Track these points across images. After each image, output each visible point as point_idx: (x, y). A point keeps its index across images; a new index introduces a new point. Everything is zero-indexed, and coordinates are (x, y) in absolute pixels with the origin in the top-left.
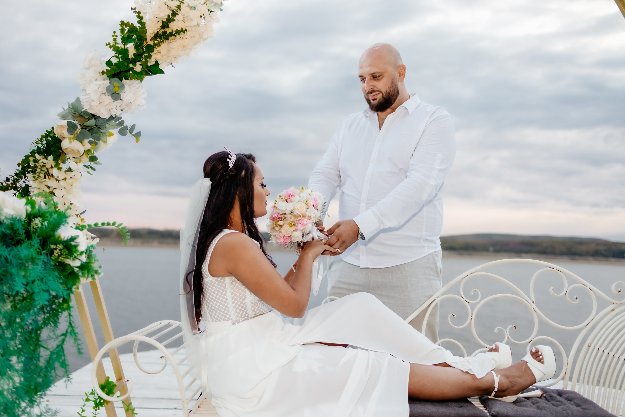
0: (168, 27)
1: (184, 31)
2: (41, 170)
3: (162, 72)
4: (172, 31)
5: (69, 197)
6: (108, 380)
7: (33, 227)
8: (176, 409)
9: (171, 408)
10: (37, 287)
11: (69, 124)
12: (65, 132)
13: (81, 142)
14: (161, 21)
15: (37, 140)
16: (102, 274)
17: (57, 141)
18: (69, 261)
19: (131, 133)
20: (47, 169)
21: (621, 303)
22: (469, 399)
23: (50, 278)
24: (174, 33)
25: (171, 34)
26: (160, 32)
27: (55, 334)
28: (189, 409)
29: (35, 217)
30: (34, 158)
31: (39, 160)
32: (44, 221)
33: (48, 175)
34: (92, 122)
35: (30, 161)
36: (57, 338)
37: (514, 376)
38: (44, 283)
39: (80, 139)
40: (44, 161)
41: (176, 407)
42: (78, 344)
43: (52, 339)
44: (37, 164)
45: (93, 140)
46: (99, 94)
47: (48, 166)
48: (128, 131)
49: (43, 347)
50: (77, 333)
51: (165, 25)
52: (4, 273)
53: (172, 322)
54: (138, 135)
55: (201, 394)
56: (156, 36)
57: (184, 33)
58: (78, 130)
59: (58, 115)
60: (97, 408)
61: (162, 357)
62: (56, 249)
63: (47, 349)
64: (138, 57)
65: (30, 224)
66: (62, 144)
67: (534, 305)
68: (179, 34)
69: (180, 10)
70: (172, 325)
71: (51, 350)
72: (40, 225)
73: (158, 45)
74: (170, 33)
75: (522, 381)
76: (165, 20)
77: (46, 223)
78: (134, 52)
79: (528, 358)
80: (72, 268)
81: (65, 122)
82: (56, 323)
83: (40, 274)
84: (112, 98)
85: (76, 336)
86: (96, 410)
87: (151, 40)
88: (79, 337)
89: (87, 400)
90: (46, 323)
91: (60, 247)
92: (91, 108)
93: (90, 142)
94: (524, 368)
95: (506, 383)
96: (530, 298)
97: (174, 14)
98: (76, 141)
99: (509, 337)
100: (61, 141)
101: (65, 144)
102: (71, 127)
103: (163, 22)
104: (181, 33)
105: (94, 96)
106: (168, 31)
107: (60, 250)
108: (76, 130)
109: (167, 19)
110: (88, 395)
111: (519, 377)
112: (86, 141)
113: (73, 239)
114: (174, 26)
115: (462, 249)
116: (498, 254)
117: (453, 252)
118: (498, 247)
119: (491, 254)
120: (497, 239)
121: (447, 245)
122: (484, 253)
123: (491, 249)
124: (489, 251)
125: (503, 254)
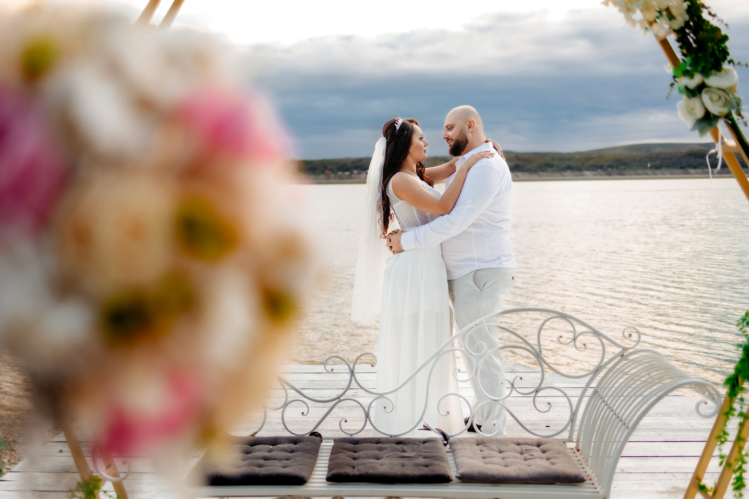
115: (611, 166)
116: (658, 172)
117: (600, 171)
118: (658, 162)
119: (649, 171)
120: (658, 150)
121: (591, 163)
122: (640, 171)
123: (649, 165)
124: (646, 167)
125: (664, 170)
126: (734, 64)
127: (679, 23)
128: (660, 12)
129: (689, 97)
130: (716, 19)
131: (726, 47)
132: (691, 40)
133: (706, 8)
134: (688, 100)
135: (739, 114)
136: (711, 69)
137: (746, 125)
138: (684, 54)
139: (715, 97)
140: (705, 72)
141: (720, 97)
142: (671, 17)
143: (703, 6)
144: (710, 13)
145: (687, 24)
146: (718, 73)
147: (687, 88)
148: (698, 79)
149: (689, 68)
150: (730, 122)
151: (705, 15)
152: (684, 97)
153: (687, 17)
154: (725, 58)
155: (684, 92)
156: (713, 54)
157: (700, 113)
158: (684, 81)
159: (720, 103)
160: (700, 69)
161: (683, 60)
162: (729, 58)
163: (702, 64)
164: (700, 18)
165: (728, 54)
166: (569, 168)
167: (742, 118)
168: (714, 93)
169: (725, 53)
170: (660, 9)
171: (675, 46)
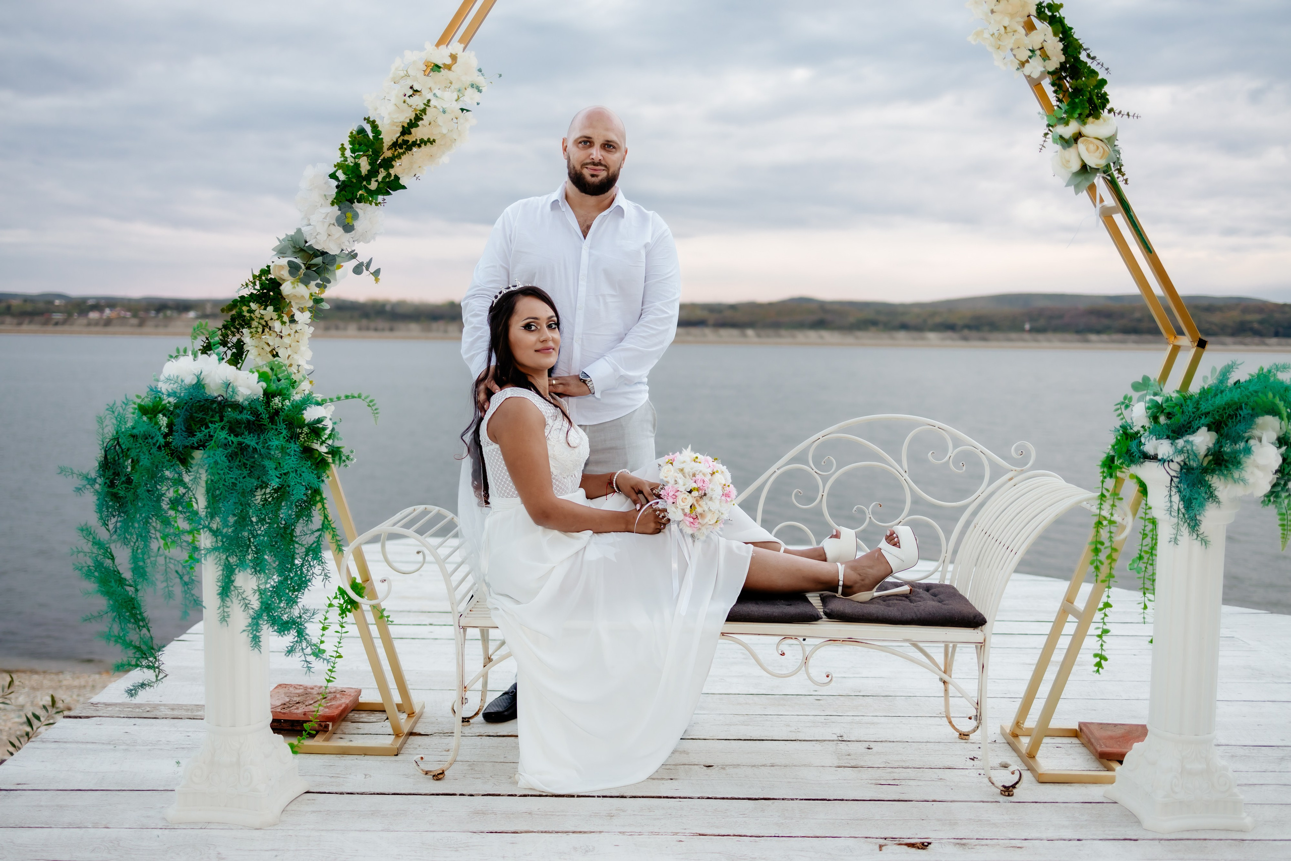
0: (410, 133)
1: (431, 142)
2: (259, 323)
3: (404, 187)
4: (416, 140)
5: (296, 357)
6: (355, 581)
7: (273, 407)
8: (431, 624)
9: (424, 623)
10: (292, 479)
11: (290, 263)
12: (285, 273)
13: (306, 286)
14: (401, 126)
15: (248, 282)
16: (355, 460)
17: (275, 285)
18: (316, 446)
19: (367, 270)
20: (265, 321)
21: (1022, 470)
22: (808, 595)
23: (304, 469)
24: (418, 142)
25: (414, 144)
26: (400, 141)
27: (308, 529)
28: (459, 613)
29: (274, 396)
30: (248, 308)
31: (255, 311)
32: (284, 400)
33: (266, 326)
34: (318, 260)
35: (243, 312)
36: (313, 533)
37: (863, 567)
38: (299, 475)
39: (306, 281)
40: (262, 312)
41: (431, 622)
42: (337, 541)
43: (307, 534)
44: (252, 315)
45: (322, 283)
46: (326, 225)
47: (267, 318)
48: (364, 268)
49: (297, 543)
50: (335, 528)
51: (406, 131)
52: (253, 465)
53: (429, 507)
54: (377, 273)
55: (472, 596)
56: (395, 145)
57: (432, 144)
58: (301, 270)
59: (273, 250)
60: (344, 615)
61: (418, 553)
62: (301, 433)
63: (302, 545)
64: (373, 173)
65: (269, 405)
66: (282, 288)
67: (906, 476)
68: (425, 145)
69: (425, 114)
70: (430, 512)
71: (306, 546)
72: (280, 405)
73: (399, 156)
74: (413, 142)
75: (875, 572)
76: (406, 125)
77: (287, 402)
78: (369, 168)
79: (884, 545)
80: (320, 454)
81: (284, 261)
82: (309, 516)
83: (294, 466)
84: (344, 229)
85: (334, 531)
86: (343, 618)
87: (388, 149)
88: (338, 532)
89: (330, 605)
90: (298, 516)
91: (306, 430)
92: (317, 242)
93: (318, 285)
94: (876, 555)
95: (854, 576)
96: (902, 467)
97: (418, 118)
98: (300, 284)
99: (872, 518)
100: (281, 285)
101: (287, 288)
102: (293, 268)
103: (403, 127)
104: (428, 143)
105: (322, 229)
106: (410, 139)
107: (307, 434)
108: (299, 271)
109: (408, 124)
110: (331, 599)
111: (871, 567)
112: (313, 283)
113: (319, 421)
114: (418, 134)
115: (969, 327)
116: (1041, 337)
117: (950, 334)
118: (1042, 322)
119: (1027, 336)
120: (1041, 304)
121: (938, 320)
122: (1013, 335)
123: (1027, 326)
124: (1022, 330)
125: (1050, 335)
126: (1114, 113)
127: (1053, 65)
128: (1032, 51)
129: (1064, 148)
130: (1095, 63)
131: (1105, 94)
132: (1068, 85)
133: (1085, 50)
134: (1063, 151)
135: (1120, 171)
136: (1088, 116)
137: (1126, 183)
138: (1059, 100)
139: (1092, 147)
140: (1082, 119)
141: (1098, 148)
142: (1046, 57)
143: (1081, 46)
144: (1088, 56)
145: (1063, 65)
146: (1097, 121)
147: (1061, 137)
148: (1073, 127)
149: (1064, 116)
150: (1109, 178)
151: (1083, 57)
152: (1058, 147)
153: (1063, 59)
154: (1104, 107)
155: (1059, 141)
156: (1090, 101)
157: (1076, 166)
158: (1061, 130)
159: (1098, 154)
160: (1076, 115)
161: (1058, 106)
162: (1108, 106)
163: (1078, 111)
164: (1077, 59)
165: (1108, 101)
166: (904, 327)
167: (1123, 175)
168: (1091, 142)
169: (1104, 99)
170: (1033, 48)
171: (1049, 90)
